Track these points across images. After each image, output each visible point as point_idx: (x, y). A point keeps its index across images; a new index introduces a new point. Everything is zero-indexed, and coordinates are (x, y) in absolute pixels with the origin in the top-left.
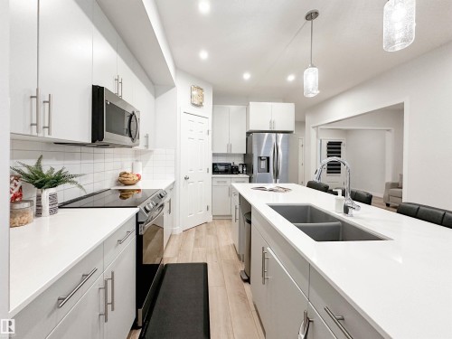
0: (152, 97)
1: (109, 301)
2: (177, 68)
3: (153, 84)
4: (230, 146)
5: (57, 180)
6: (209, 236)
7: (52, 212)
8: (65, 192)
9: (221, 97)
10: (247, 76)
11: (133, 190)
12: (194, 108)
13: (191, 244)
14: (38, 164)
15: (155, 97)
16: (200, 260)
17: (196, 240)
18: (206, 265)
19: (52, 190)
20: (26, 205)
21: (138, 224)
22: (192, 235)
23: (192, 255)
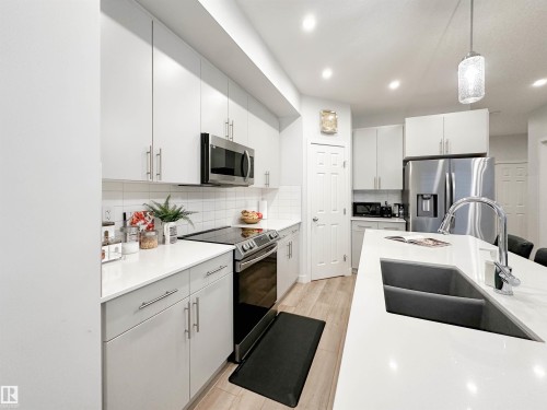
0: (275, 132)
1: (193, 321)
2: (301, 95)
3: (277, 117)
4: (378, 181)
5: (176, 216)
6: (340, 292)
7: (172, 241)
8: (182, 227)
9: (364, 118)
10: (394, 85)
11: (253, 230)
12: (325, 137)
13: (315, 297)
14: (167, 203)
15: (280, 131)
16: (318, 317)
17: (323, 294)
18: (323, 324)
19: (172, 224)
20: (153, 233)
21: (235, 261)
22: (320, 288)
23: (311, 309)
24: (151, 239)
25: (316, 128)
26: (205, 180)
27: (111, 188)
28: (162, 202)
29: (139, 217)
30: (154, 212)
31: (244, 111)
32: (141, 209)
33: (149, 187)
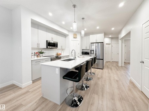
3: (65, 35)
4: (86, 47)
7: (42, 57)
12: (74, 39)
15: (65, 38)
19: (42, 54)
24: (38, 56)
25: (73, 37)
26: (47, 47)
27: (33, 49)
28: (41, 51)
29: (37, 53)
30: (39, 52)
31: (56, 36)
32: (37, 52)
33: (38, 49)
